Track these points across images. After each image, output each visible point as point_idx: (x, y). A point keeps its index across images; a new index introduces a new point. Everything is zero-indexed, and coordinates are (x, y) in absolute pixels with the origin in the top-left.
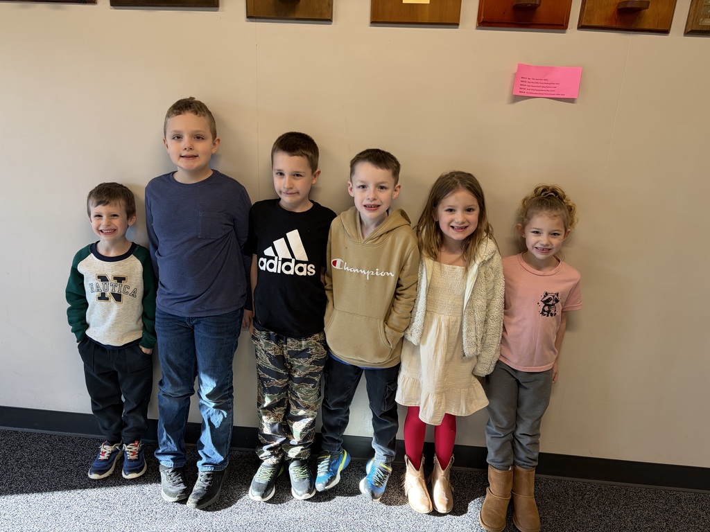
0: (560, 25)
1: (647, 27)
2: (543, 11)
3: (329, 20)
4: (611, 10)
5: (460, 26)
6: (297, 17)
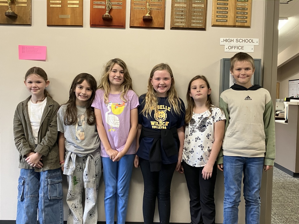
0: (123, 26)
1: (155, 27)
2: (115, 22)
3: (30, 25)
4: (141, 20)
5: (84, 27)
6: (16, 23)
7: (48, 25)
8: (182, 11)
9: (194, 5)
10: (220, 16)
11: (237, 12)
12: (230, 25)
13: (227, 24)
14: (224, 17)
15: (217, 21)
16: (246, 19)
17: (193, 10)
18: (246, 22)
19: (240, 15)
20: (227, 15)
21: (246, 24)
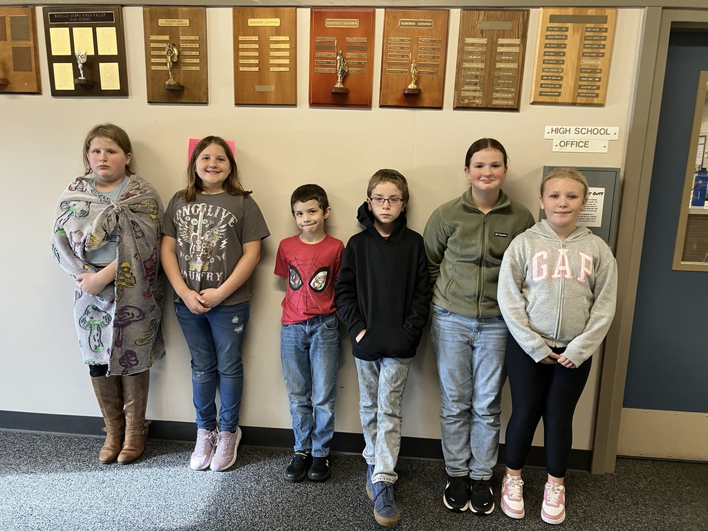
0: (367, 105)
1: (426, 105)
2: (352, 96)
3: (206, 103)
4: (399, 94)
5: (298, 106)
6: (182, 101)
7: (237, 104)
8: (477, 77)
9: (499, 65)
10: (548, 84)
11: (581, 77)
12: (564, 101)
13: (560, 100)
14: (555, 88)
15: (540, 95)
16: (597, 92)
17: (497, 73)
18: (597, 95)
19: (585, 83)
20: (561, 82)
21: (596, 101)
